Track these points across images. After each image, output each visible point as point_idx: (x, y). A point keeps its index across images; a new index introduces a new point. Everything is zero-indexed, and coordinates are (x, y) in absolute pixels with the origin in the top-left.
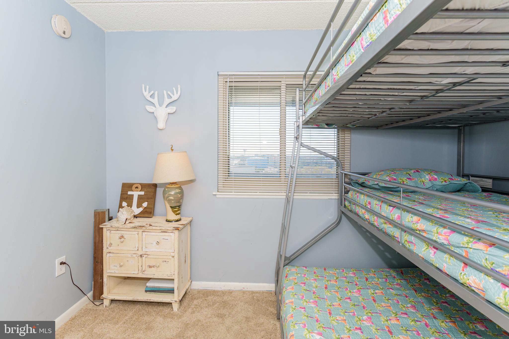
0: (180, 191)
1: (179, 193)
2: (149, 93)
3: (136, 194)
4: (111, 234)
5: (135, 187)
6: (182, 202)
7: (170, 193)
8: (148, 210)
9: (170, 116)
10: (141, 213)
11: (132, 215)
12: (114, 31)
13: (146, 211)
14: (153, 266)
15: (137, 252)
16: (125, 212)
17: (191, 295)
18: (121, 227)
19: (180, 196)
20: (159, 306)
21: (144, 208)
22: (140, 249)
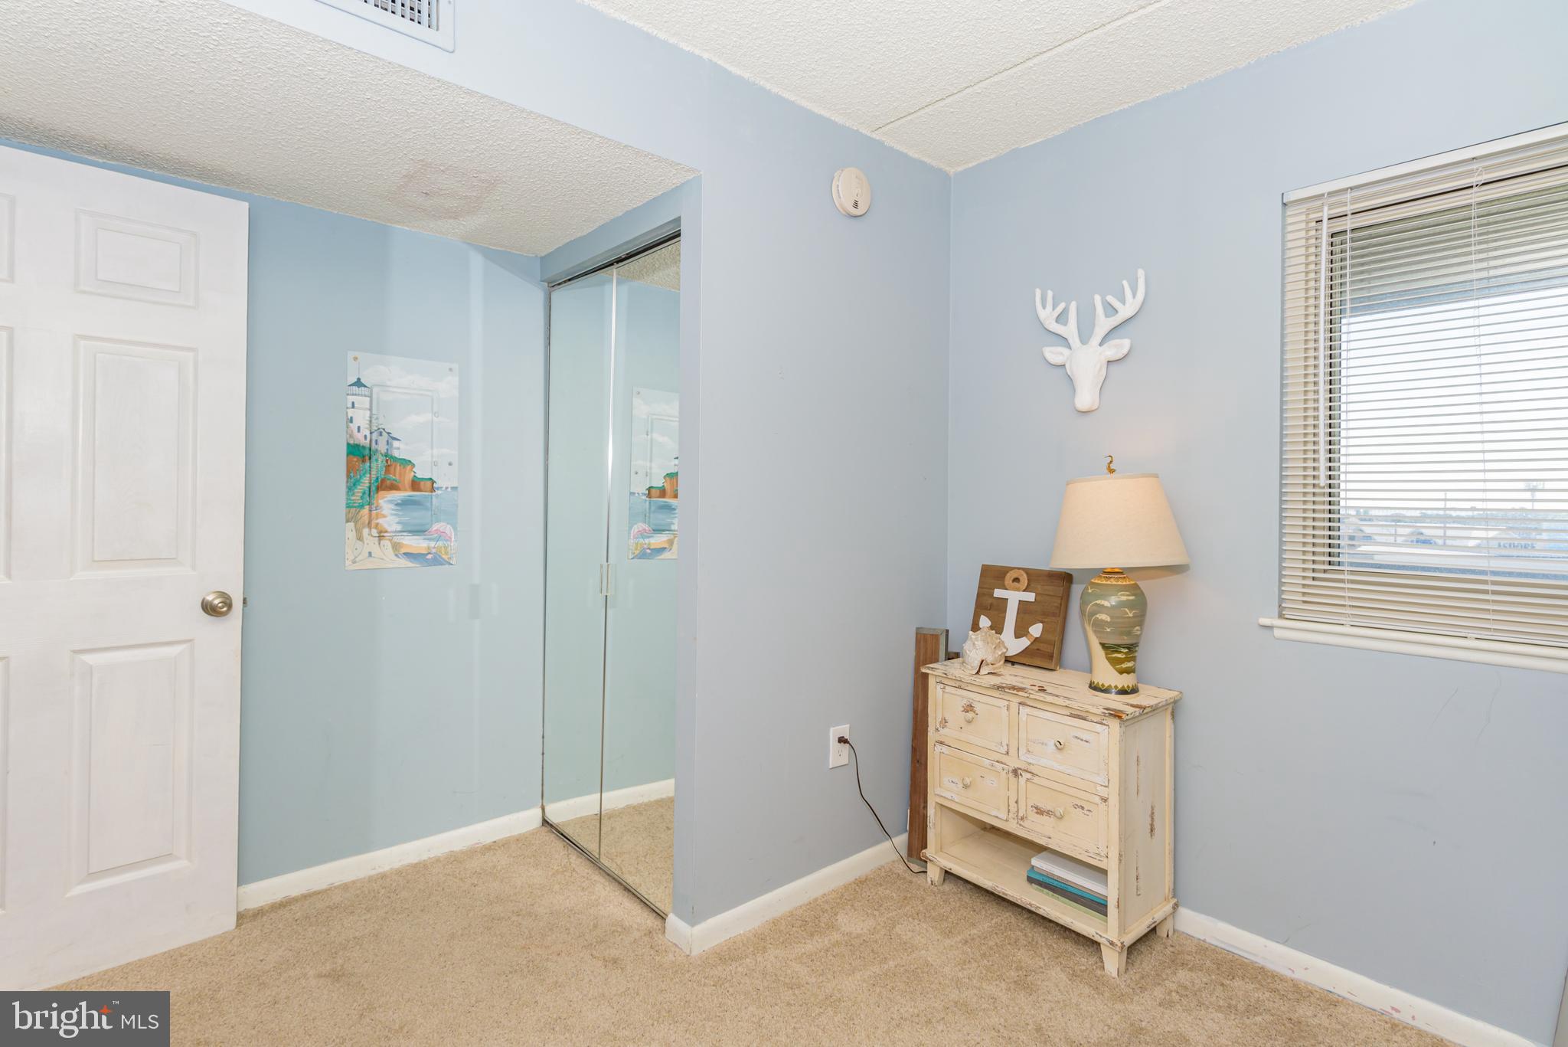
0: (1132, 600)
1: (1130, 605)
2: (1053, 310)
3: (1014, 597)
4: (946, 695)
5: (1012, 579)
6: (1141, 634)
7: (1098, 602)
8: (1044, 647)
9: (1114, 368)
10: (1026, 652)
11: (1000, 653)
12: (970, 165)
13: (1038, 649)
14: (1048, 813)
15: (1004, 759)
16: (979, 643)
17: (1171, 949)
18: (967, 679)
19: (1131, 615)
20: (1064, 938)
21: (1032, 641)
22: (1013, 751)
